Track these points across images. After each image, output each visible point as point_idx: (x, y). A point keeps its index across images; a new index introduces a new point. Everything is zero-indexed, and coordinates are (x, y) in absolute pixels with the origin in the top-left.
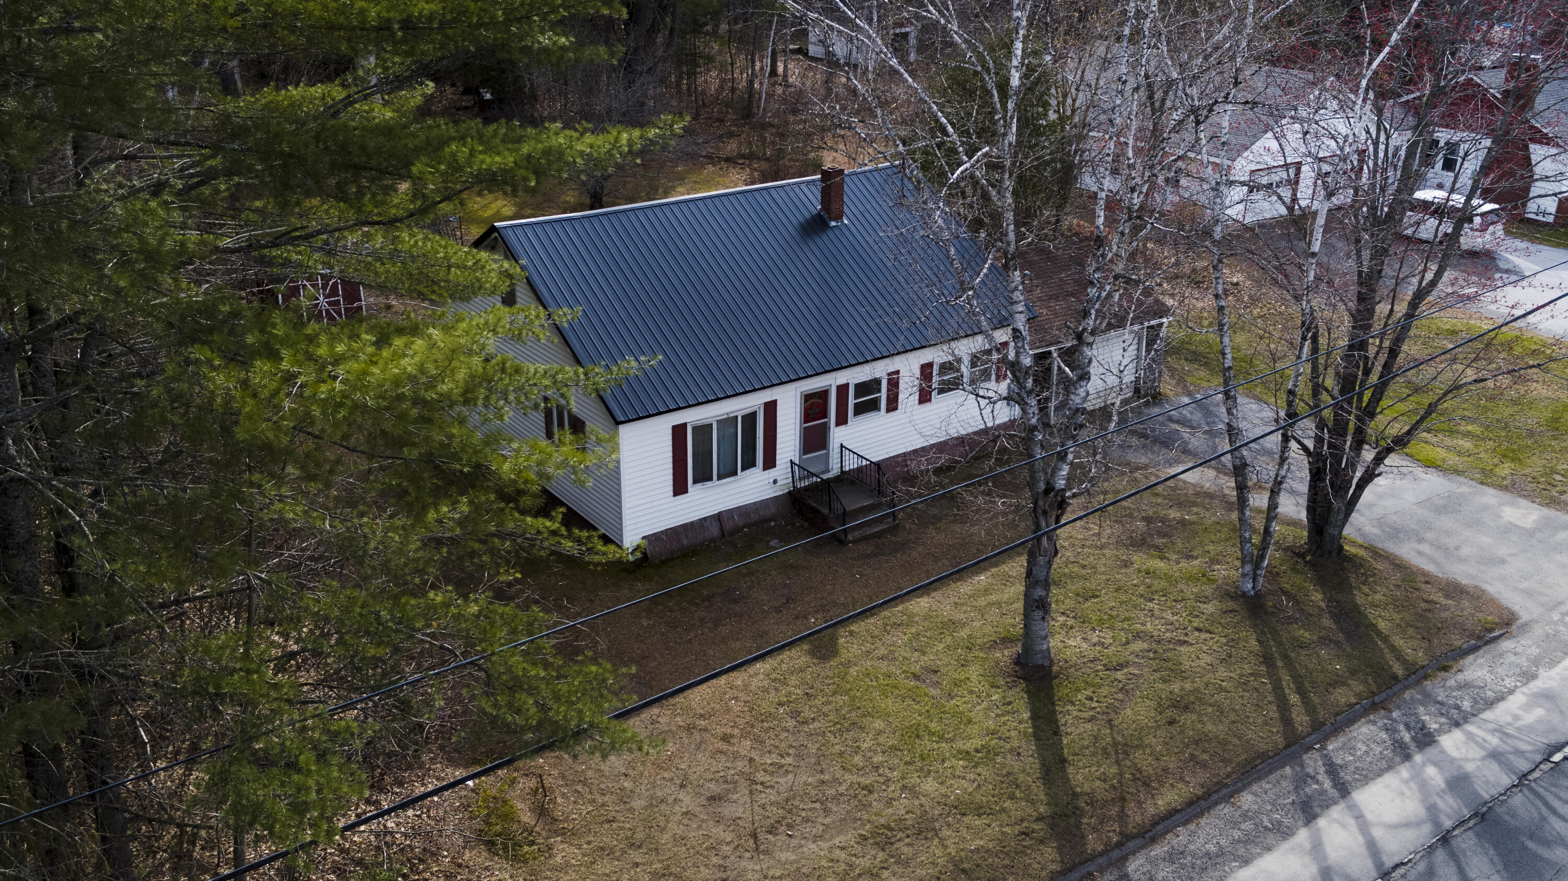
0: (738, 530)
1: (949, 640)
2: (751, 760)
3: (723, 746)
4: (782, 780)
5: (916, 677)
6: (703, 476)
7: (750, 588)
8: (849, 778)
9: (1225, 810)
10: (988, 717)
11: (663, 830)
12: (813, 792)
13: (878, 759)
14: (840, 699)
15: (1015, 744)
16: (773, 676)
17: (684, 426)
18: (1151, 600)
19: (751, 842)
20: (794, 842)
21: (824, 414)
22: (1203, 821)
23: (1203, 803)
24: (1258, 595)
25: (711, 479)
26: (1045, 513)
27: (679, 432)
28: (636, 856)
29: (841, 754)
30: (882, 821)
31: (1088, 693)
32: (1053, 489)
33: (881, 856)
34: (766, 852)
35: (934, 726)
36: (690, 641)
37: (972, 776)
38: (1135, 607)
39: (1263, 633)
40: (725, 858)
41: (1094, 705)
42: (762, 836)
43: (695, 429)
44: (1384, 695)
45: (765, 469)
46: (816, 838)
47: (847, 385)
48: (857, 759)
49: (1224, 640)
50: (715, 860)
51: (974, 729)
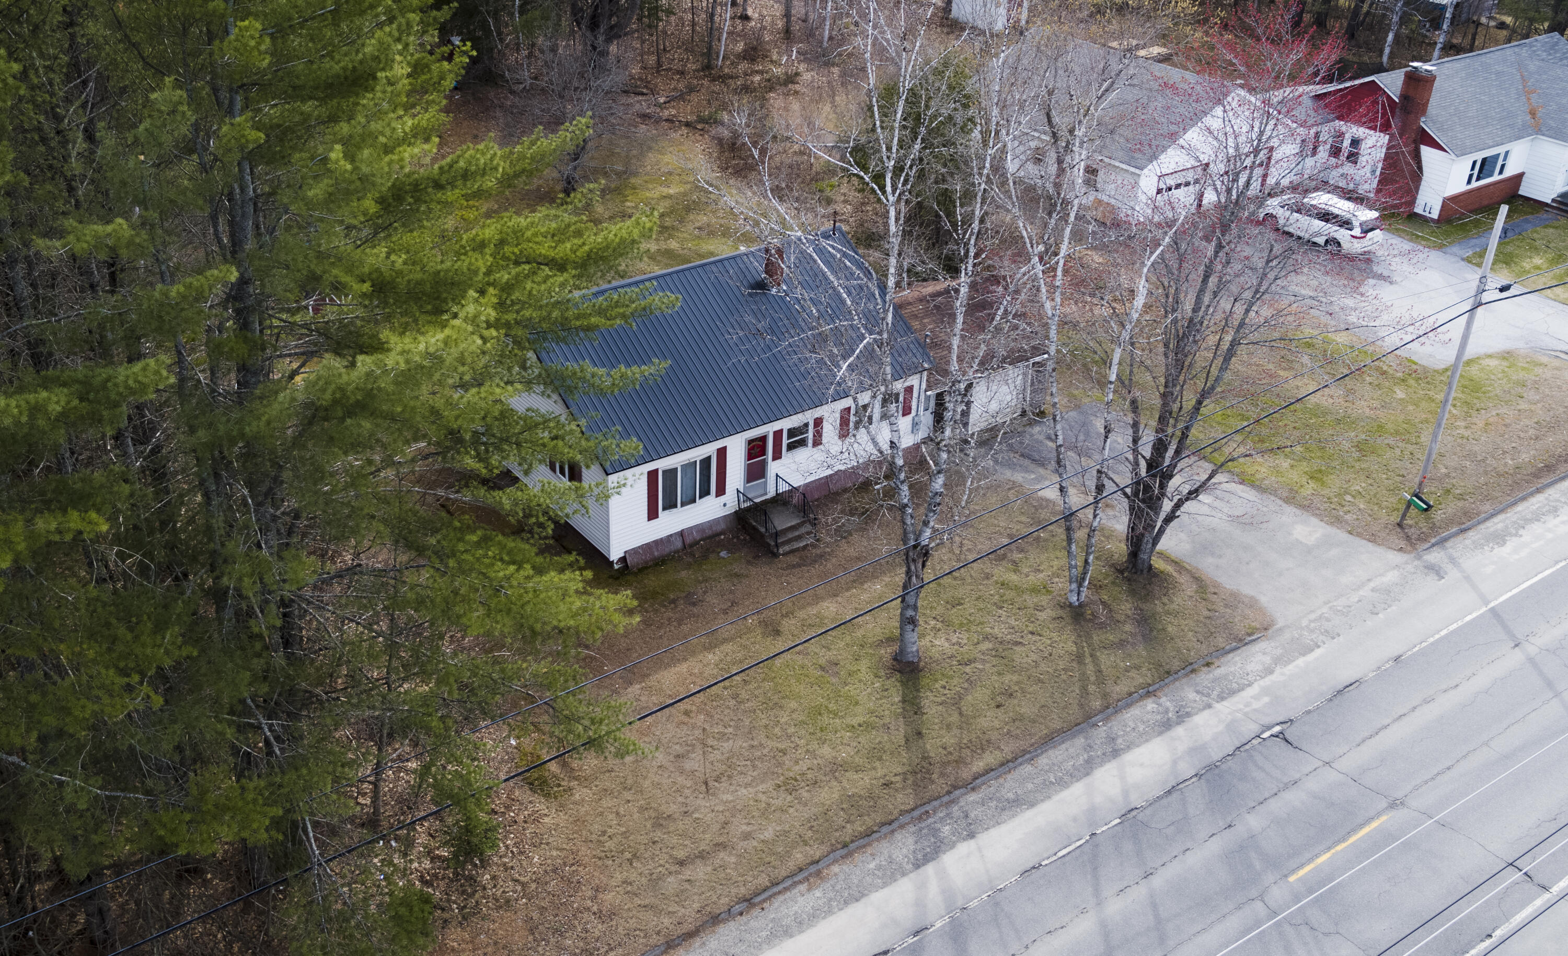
0: (696, 543)
1: (848, 638)
2: (704, 729)
3: (686, 719)
4: (725, 745)
5: (822, 668)
6: (670, 504)
7: (705, 592)
8: (771, 744)
9: (1027, 769)
10: (870, 700)
11: (645, 778)
12: (746, 754)
13: (791, 730)
14: (767, 685)
15: (887, 720)
16: (720, 666)
17: (656, 471)
18: (1001, 608)
19: (704, 787)
20: (732, 788)
21: (763, 452)
22: (1009, 777)
23: (1011, 764)
24: (1081, 605)
25: (675, 506)
26: (914, 560)
27: (653, 475)
28: (627, 795)
29: (766, 726)
30: (791, 774)
31: (943, 683)
32: (919, 544)
33: (789, 798)
34: (714, 794)
35: (832, 706)
36: (661, 637)
37: (855, 744)
38: (988, 613)
39: (1079, 636)
40: (686, 798)
41: (947, 692)
42: (711, 783)
43: (664, 472)
44: (1157, 686)
45: (717, 496)
46: (747, 786)
47: (782, 430)
48: (777, 730)
49: (1049, 642)
50: (680, 799)
51: (859, 709)
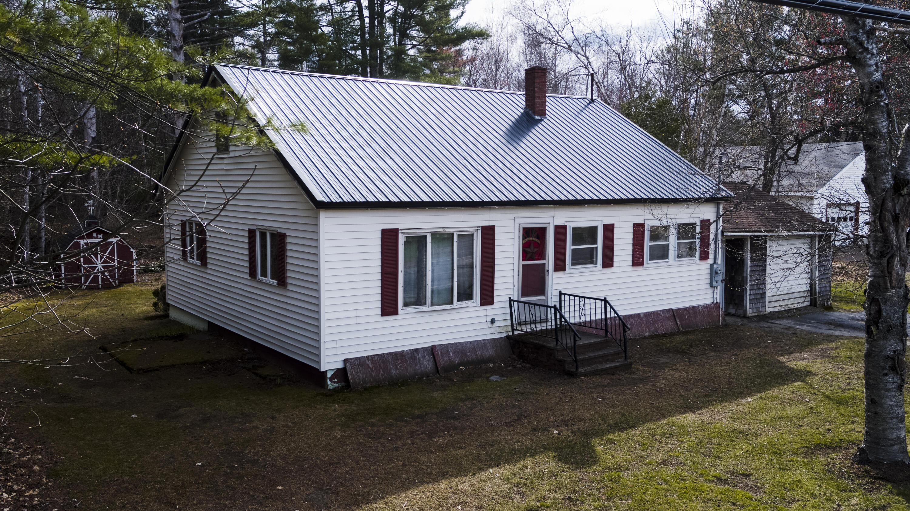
0: (452, 367)
6: (415, 298)
16: (515, 480)
17: (395, 231)
21: (542, 255)
25: (424, 303)
43: (407, 238)
45: (482, 304)
47: (565, 227)
